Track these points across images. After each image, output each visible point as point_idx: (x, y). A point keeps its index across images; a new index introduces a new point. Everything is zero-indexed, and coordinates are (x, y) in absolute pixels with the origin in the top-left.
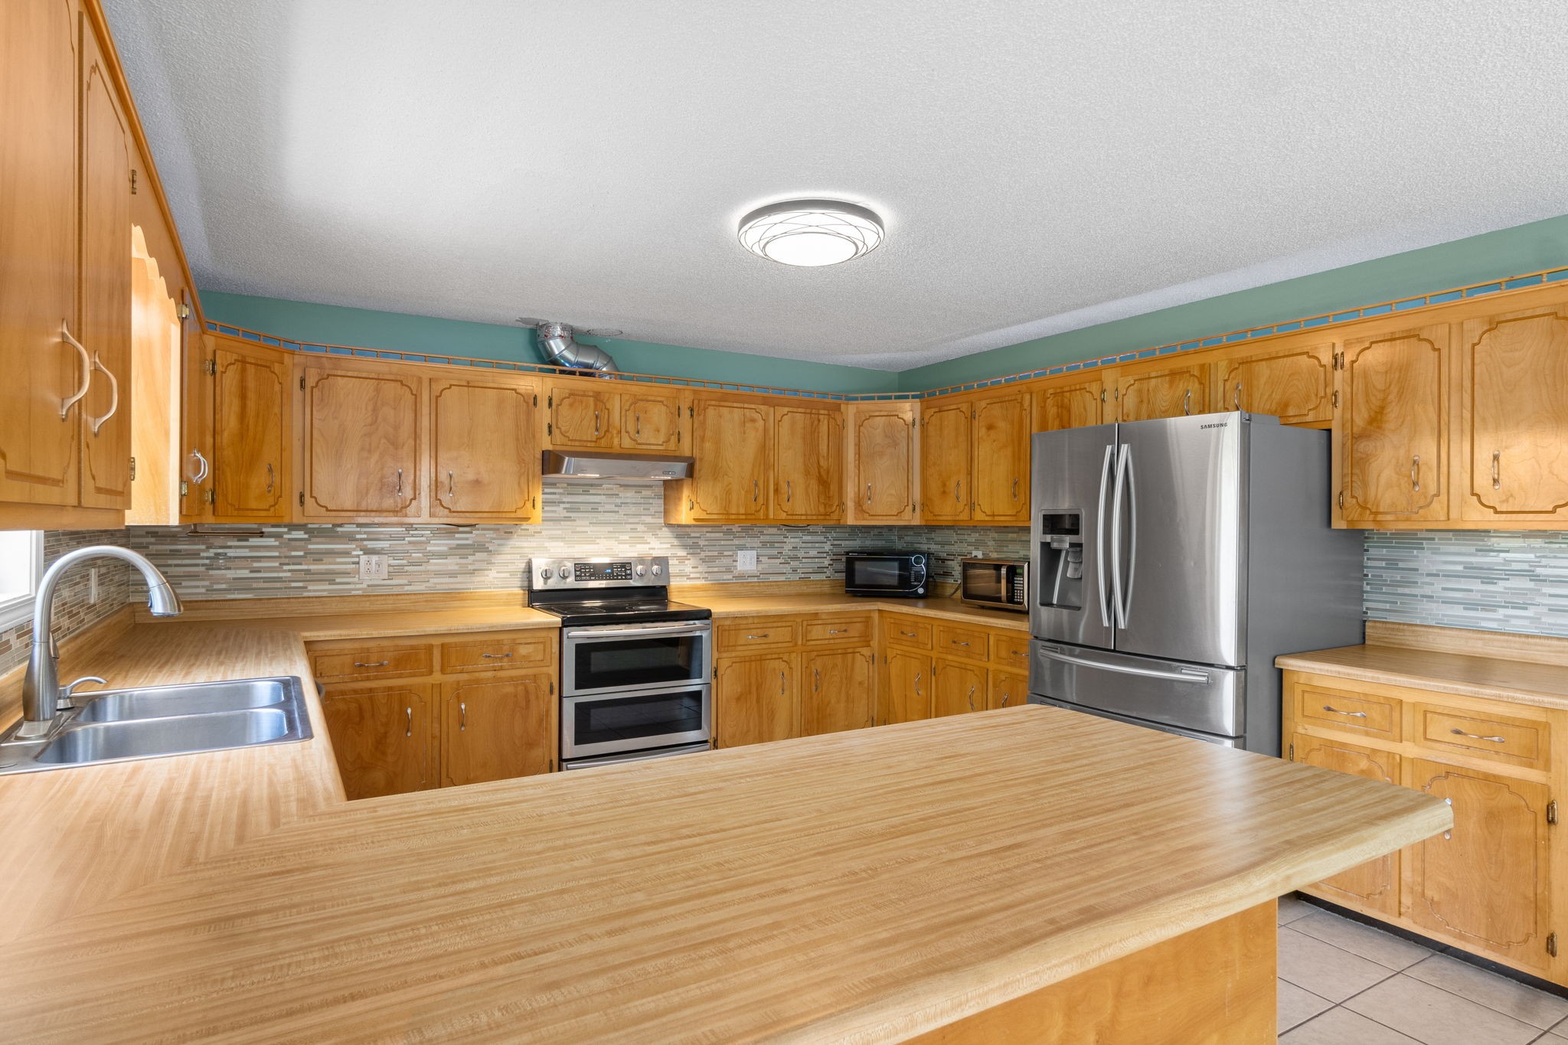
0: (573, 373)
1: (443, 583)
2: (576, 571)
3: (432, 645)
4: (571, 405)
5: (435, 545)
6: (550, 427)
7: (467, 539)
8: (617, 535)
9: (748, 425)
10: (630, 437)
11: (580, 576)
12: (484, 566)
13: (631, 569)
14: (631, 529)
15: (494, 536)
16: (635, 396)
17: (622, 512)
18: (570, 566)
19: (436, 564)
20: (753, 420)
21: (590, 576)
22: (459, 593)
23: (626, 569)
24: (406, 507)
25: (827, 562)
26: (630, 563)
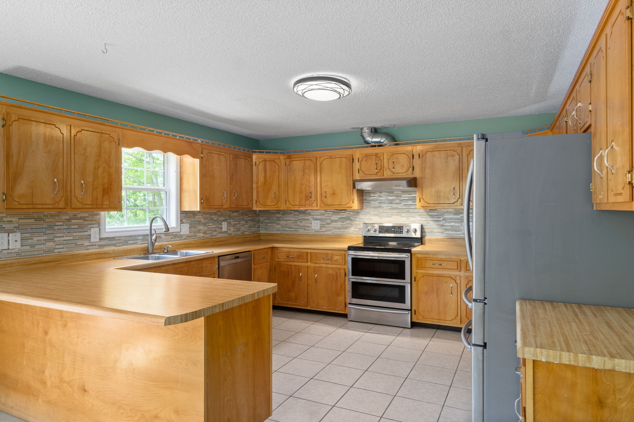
0: (375, 146)
1: (337, 231)
2: (379, 229)
3: (307, 252)
4: (366, 160)
5: (334, 217)
6: (359, 170)
7: (344, 215)
8: (401, 214)
10: (391, 171)
11: (381, 231)
12: (350, 226)
13: (403, 229)
14: (407, 211)
15: (353, 214)
16: (392, 152)
17: (403, 203)
18: (377, 227)
19: (334, 224)
20: (453, 156)
21: (385, 231)
22: (341, 236)
23: (401, 229)
24: (313, 204)
26: (403, 226)
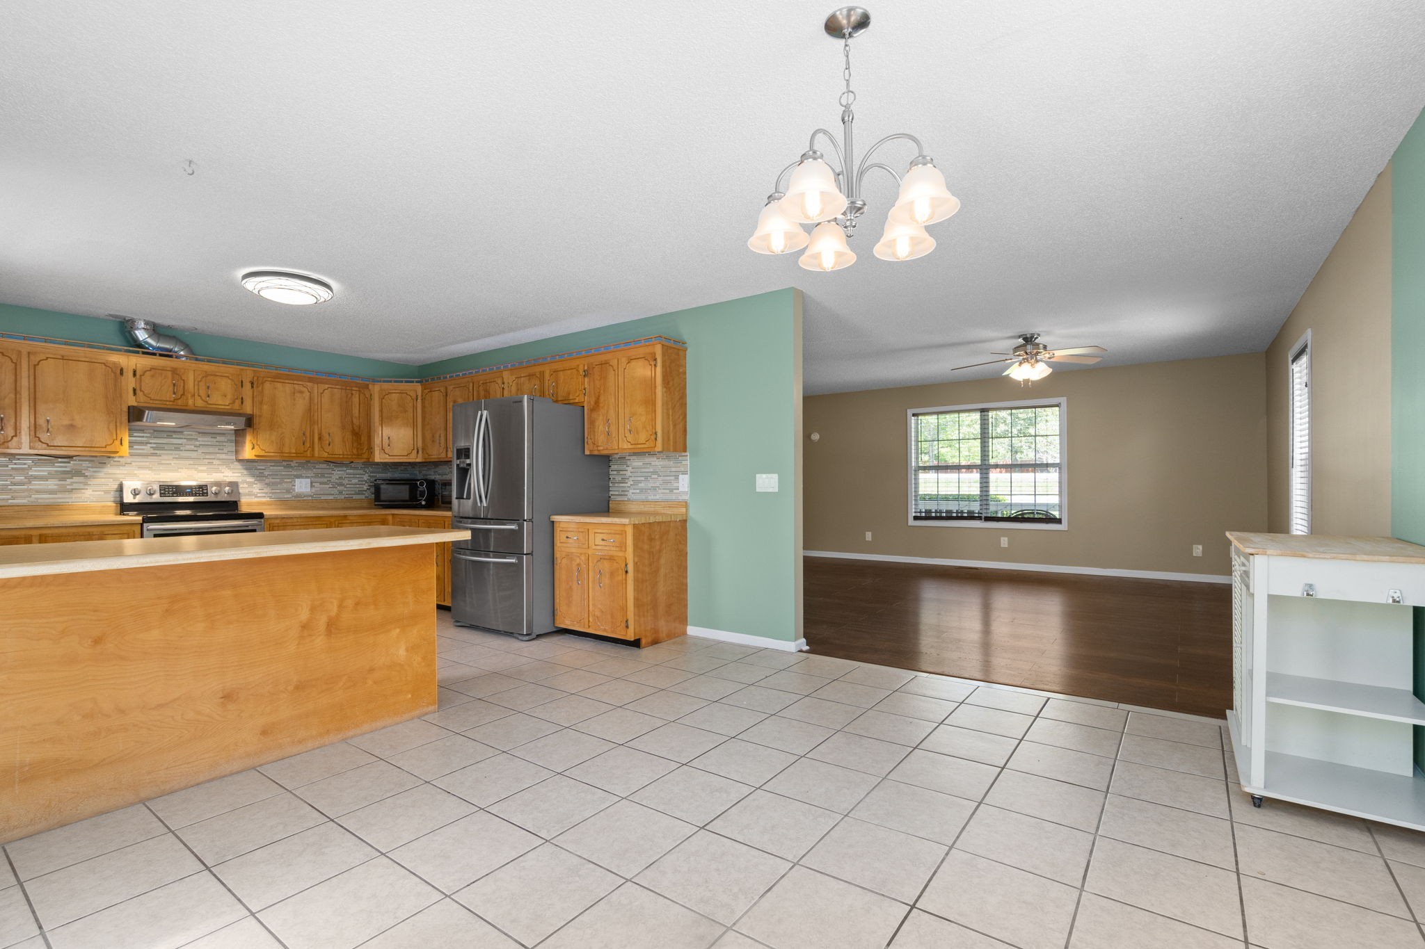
0: (154, 354)
1: (45, 498)
2: (160, 490)
4: (152, 376)
5: (35, 471)
6: (135, 390)
7: (66, 467)
8: (196, 466)
9: (297, 395)
10: (202, 400)
11: (164, 494)
12: (81, 486)
13: (207, 489)
14: (208, 462)
15: (90, 465)
16: (206, 372)
17: (200, 451)
18: (156, 487)
19: (37, 485)
20: (301, 392)
21: (173, 494)
22: (59, 505)
23: (203, 490)
24: (8, 442)
25: (365, 488)
26: (207, 486)
